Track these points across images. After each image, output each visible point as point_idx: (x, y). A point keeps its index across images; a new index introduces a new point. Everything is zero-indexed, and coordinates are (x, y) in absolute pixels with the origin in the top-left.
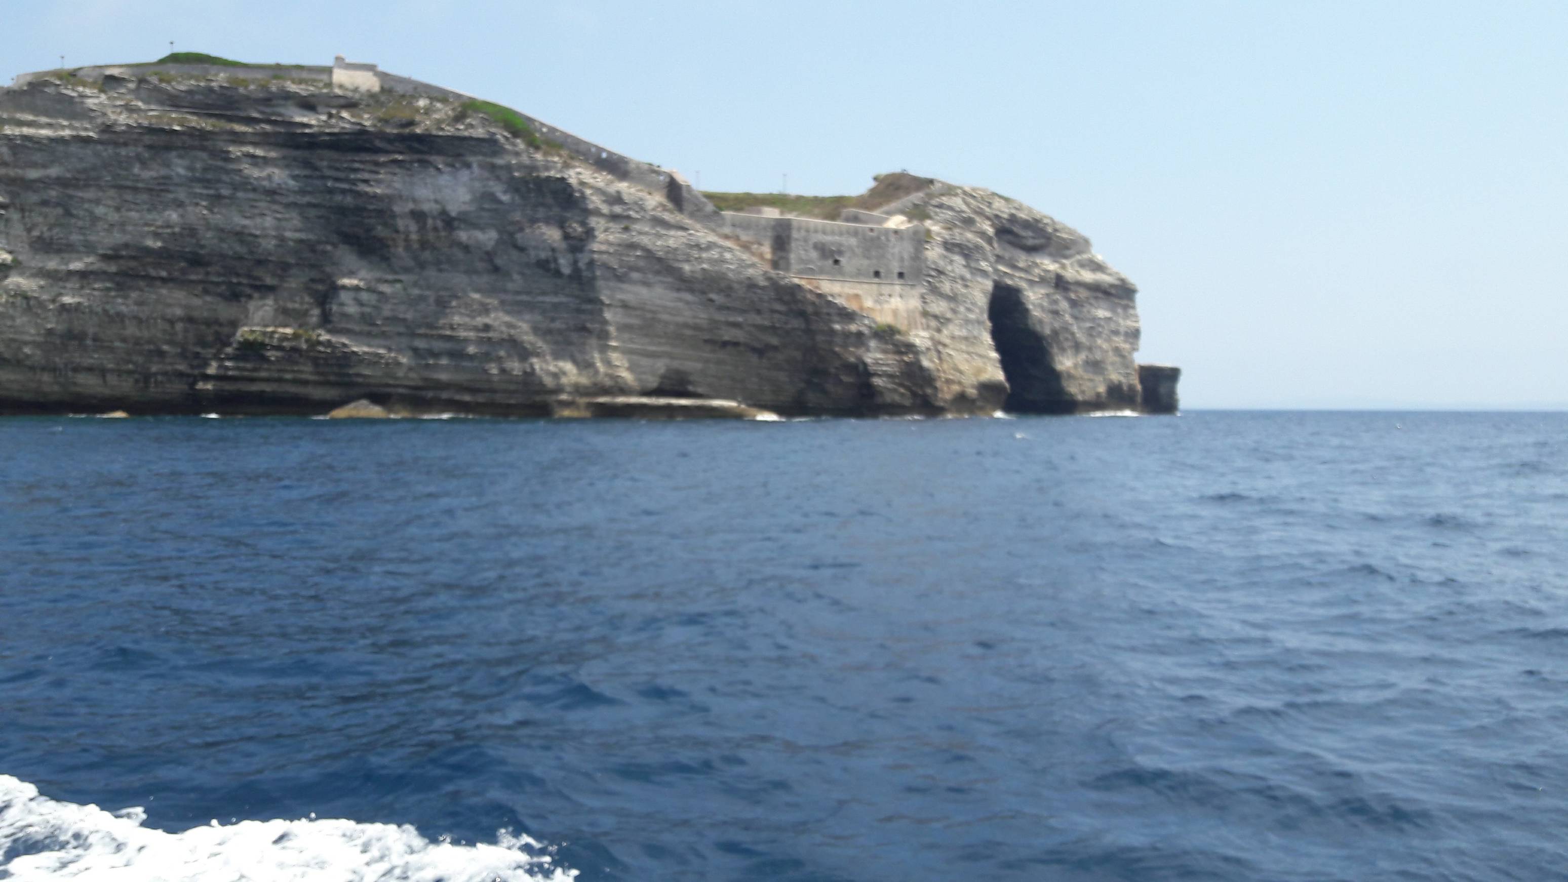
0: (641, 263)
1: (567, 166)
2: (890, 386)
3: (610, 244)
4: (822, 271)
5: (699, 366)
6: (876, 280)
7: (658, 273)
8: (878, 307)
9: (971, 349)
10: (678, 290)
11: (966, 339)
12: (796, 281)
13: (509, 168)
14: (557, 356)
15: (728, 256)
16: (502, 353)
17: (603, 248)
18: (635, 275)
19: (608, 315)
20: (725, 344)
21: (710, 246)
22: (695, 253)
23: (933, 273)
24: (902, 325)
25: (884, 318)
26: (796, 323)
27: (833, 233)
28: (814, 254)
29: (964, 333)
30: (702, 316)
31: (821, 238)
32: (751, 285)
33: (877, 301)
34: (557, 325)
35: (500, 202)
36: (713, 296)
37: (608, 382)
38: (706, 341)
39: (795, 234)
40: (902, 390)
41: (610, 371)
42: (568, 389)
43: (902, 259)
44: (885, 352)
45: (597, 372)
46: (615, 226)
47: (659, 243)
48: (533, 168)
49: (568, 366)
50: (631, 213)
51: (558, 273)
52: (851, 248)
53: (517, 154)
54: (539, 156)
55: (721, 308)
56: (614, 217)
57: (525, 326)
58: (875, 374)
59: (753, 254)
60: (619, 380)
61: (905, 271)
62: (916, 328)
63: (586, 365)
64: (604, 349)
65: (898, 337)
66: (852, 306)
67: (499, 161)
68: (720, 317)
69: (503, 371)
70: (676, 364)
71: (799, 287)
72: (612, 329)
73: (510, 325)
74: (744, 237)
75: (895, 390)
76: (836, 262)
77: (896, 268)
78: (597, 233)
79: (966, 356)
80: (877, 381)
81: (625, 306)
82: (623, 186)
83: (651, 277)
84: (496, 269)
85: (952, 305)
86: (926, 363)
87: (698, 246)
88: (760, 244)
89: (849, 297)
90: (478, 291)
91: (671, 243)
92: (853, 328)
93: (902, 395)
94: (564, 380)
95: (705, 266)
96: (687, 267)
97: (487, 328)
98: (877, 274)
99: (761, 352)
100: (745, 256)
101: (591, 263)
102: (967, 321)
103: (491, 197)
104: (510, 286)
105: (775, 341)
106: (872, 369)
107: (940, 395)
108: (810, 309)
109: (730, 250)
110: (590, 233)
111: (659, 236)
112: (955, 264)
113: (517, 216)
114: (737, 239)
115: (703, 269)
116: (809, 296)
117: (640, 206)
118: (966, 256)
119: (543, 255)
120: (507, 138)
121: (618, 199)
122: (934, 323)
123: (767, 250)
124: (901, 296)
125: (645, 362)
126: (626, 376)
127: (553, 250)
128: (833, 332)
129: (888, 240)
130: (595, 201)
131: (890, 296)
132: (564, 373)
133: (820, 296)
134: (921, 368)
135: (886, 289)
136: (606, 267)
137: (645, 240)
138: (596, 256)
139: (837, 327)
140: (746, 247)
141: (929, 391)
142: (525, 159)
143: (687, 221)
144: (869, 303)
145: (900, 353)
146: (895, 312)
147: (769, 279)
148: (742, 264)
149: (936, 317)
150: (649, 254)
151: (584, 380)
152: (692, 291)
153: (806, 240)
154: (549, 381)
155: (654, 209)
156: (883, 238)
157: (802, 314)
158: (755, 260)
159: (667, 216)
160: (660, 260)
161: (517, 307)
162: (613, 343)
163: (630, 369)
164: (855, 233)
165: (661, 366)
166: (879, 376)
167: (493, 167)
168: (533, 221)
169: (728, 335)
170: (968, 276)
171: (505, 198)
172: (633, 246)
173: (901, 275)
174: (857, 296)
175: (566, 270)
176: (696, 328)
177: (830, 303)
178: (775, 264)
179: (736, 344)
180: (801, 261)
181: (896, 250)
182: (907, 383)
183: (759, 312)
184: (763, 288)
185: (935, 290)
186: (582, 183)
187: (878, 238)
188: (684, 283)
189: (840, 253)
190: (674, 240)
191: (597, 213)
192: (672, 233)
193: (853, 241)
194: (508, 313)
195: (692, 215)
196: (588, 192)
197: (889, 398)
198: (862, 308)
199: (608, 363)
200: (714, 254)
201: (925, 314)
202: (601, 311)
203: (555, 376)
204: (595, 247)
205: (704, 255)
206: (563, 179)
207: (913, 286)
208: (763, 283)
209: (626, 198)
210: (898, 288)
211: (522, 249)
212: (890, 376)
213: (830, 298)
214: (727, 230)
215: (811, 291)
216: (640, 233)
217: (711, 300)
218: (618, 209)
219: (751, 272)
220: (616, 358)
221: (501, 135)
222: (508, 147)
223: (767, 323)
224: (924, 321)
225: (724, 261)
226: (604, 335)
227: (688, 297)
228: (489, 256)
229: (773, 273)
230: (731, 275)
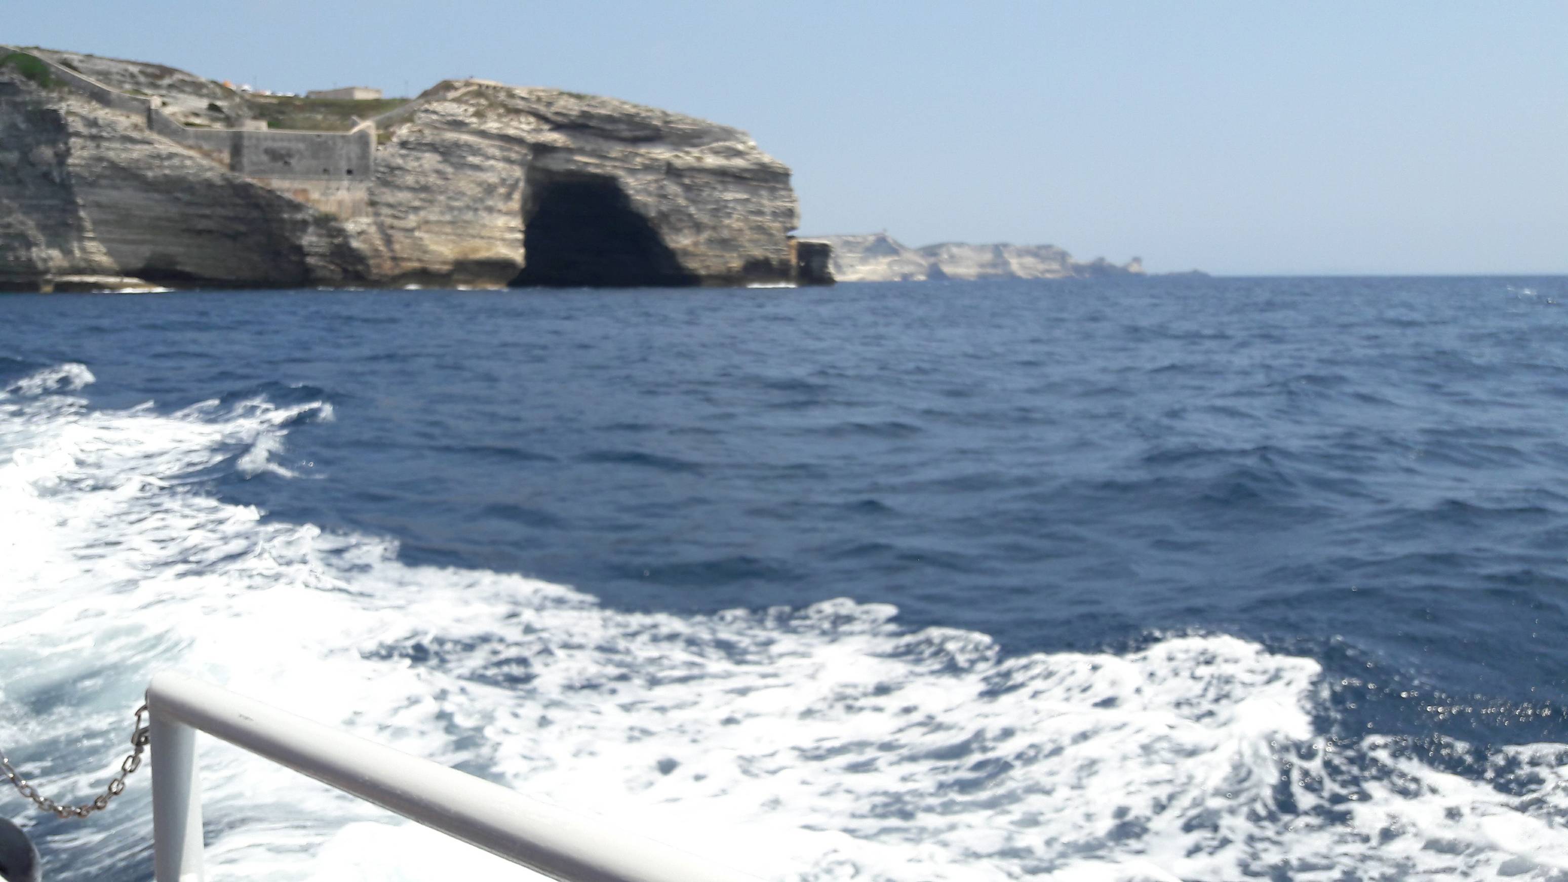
0: (108, 172)
1: (61, 99)
2: (321, 263)
3: (84, 158)
4: (272, 171)
5: (181, 250)
6: (326, 177)
7: (124, 179)
8: (323, 199)
10: (147, 191)
12: (249, 180)
13: (25, 104)
14: (50, 245)
15: (188, 163)
16: (16, 244)
17: (76, 161)
18: (104, 182)
19: (82, 214)
20: (200, 232)
21: (171, 156)
22: (157, 162)
23: (382, 169)
24: (343, 216)
25: (328, 207)
26: (255, 214)
27: (282, 140)
28: (265, 158)
30: (173, 211)
31: (269, 144)
32: (209, 185)
33: (324, 194)
34: (51, 222)
35: (18, 129)
36: (179, 195)
37: (83, 264)
38: (184, 231)
39: (246, 143)
40: (332, 267)
41: (85, 256)
42: (53, 271)
43: (349, 159)
44: (320, 236)
45: (74, 258)
46: (91, 144)
47: (124, 155)
48: (39, 103)
49: (55, 253)
50: (104, 134)
51: (52, 182)
52: (299, 152)
53: (30, 93)
54: (44, 94)
55: (189, 204)
56: (93, 138)
57: (31, 223)
58: (308, 254)
59: (213, 159)
60: (92, 264)
61: (353, 167)
62: (360, 215)
63: (67, 252)
64: (81, 239)
65: (333, 224)
66: (299, 199)
67: (19, 99)
68: (191, 210)
69: (17, 258)
70: (160, 249)
71: (250, 185)
72: (88, 224)
73: (22, 223)
74: (206, 147)
75: (324, 267)
76: (286, 163)
77: (344, 165)
78: (73, 151)
80: (311, 260)
81: (98, 205)
82: (103, 114)
83: (118, 182)
84: (19, 182)
85: (423, 195)
86: (355, 244)
87: (159, 156)
88: (220, 151)
89: (296, 192)
90: (9, 197)
91: (135, 155)
92: (299, 216)
93: (332, 271)
94: (51, 264)
95: (167, 172)
96: (150, 174)
97: (9, 226)
98: (326, 171)
99: (234, 237)
100: (205, 162)
101: (69, 173)
102: (451, 209)
103: (13, 126)
104: (28, 193)
105: (242, 228)
106: (306, 249)
107: (375, 271)
108: (263, 202)
109: (190, 158)
110: (68, 152)
111: (125, 150)
112: (424, 161)
113: (29, 140)
114: (199, 148)
115: (165, 176)
116: (260, 192)
117: (113, 127)
118: (442, 154)
119: (45, 168)
120: (22, 81)
121: (93, 123)
122: (385, 211)
123: (226, 156)
124: (348, 189)
125: (125, 248)
126: (103, 259)
127: (50, 165)
128: (282, 221)
129: (334, 143)
130: (76, 125)
131: (338, 189)
132: (51, 258)
133: (270, 192)
134: (352, 250)
135: (334, 184)
136: (78, 176)
137: (111, 154)
138: (71, 169)
139: (286, 216)
140: (207, 155)
141: (360, 268)
142: (35, 97)
143: (154, 136)
144: (315, 195)
145: (331, 236)
146: (340, 203)
147: (227, 180)
148: (202, 168)
149: (390, 206)
150: (114, 166)
151: (65, 264)
152: (157, 190)
153: (256, 147)
154: (40, 265)
155: (126, 129)
156: (330, 142)
157: (257, 206)
158: (214, 164)
159: (135, 135)
160: (123, 169)
161: (28, 210)
162: (91, 235)
163: (109, 253)
164: (303, 139)
165: (146, 251)
166: (313, 255)
167: (15, 106)
168: (38, 143)
169: (202, 224)
170: (449, 170)
171: (23, 126)
172: (100, 159)
173: (349, 172)
174: (304, 191)
175: (58, 180)
176: (169, 220)
177: (279, 197)
178: (232, 167)
179: (210, 232)
180: (253, 164)
181: (344, 152)
182: (338, 261)
183: (223, 206)
184: (222, 187)
185: (386, 183)
186: (69, 113)
187: (325, 142)
188: (150, 186)
189: (290, 155)
190: (137, 152)
191: (77, 134)
192: (138, 147)
193: (301, 146)
194: (25, 213)
195: (161, 132)
196: (70, 119)
197: (320, 273)
198: (308, 200)
199: (83, 250)
200: (176, 161)
201: (373, 204)
202: (77, 211)
203: (45, 261)
204: (70, 161)
205: (166, 163)
206: (55, 111)
207: (361, 181)
208: (218, 181)
209: (101, 122)
210: (346, 183)
211: (33, 165)
212: (322, 256)
213: (279, 193)
214: (191, 142)
215: (262, 188)
216: (108, 149)
217: (178, 199)
218: (94, 131)
219: (209, 175)
220: (91, 246)
221: (17, 78)
222: (23, 87)
223: (231, 214)
224: (370, 209)
225: (184, 167)
226: (80, 229)
227: (156, 196)
228: (14, 171)
229: (230, 174)
230: (191, 178)
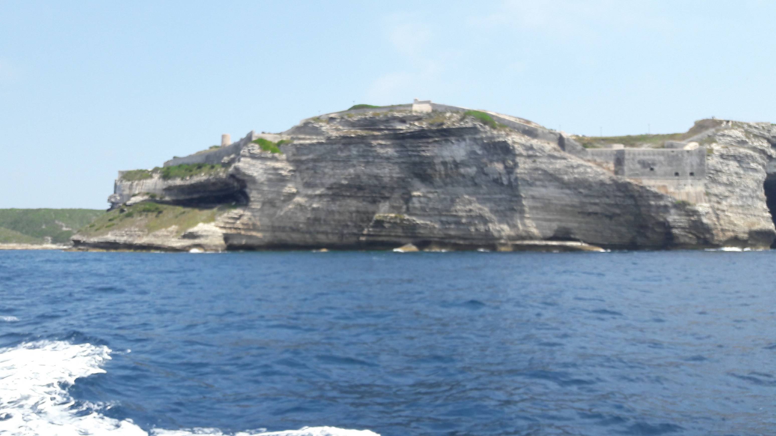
0: (541, 177)
1: (507, 135)
2: (683, 233)
3: (525, 169)
4: (643, 174)
5: (576, 225)
6: (677, 177)
7: (550, 181)
8: (677, 191)
9: (746, 212)
10: (562, 188)
11: (742, 206)
12: (628, 180)
13: (482, 139)
14: (500, 222)
15: (589, 170)
16: (476, 222)
17: (522, 171)
18: (538, 183)
19: (524, 202)
20: (589, 214)
21: (579, 166)
22: (571, 170)
23: (712, 172)
24: (691, 201)
25: (681, 197)
26: (629, 202)
27: (649, 154)
28: (638, 166)
29: (740, 203)
30: (576, 200)
31: (642, 157)
32: (602, 184)
33: (677, 188)
34: (502, 208)
35: (477, 154)
36: (582, 190)
37: (524, 234)
38: (579, 213)
39: (627, 157)
40: (690, 236)
41: (525, 229)
42: (504, 237)
43: (692, 166)
44: (680, 215)
45: (518, 229)
46: (529, 161)
47: (551, 167)
48: (492, 138)
49: (505, 227)
50: (538, 154)
51: (502, 184)
52: (660, 162)
53: (486, 132)
54: (495, 132)
55: (586, 196)
56: (529, 156)
57: (486, 209)
58: (674, 227)
59: (604, 168)
60: (530, 233)
61: (694, 171)
62: (701, 201)
63: (513, 226)
64: (522, 218)
65: (688, 207)
66: (661, 192)
67: (478, 136)
68: (586, 200)
69: (477, 230)
70: (563, 224)
71: (629, 183)
72: (527, 209)
73: (480, 209)
74: (598, 160)
75: (686, 236)
76: (652, 169)
77: (688, 170)
78: (519, 165)
79: (742, 216)
80: (675, 231)
81: (533, 197)
82: (535, 142)
83: (547, 183)
84: (476, 185)
85: (730, 188)
86: (705, 220)
87: (572, 167)
88: (607, 163)
89: (659, 187)
90: (468, 194)
91: (558, 166)
92: (662, 203)
93: (690, 238)
94: (503, 234)
95: (576, 176)
96: (566, 177)
97: (471, 211)
98: (677, 174)
99: (611, 217)
100: (599, 170)
101: (516, 179)
102: (742, 197)
103: (474, 153)
104: (481, 191)
105: (618, 211)
106: (672, 224)
107: (716, 238)
108: (636, 194)
109: (590, 167)
110: (516, 165)
111: (551, 163)
112: (730, 167)
113: (485, 160)
114: (595, 161)
115: (575, 178)
116: (636, 188)
117: (542, 150)
118: (739, 162)
119: (496, 176)
120: (481, 126)
121: (531, 148)
122: (714, 199)
123: (611, 166)
124: (692, 185)
125: (545, 224)
126: (535, 231)
127: (500, 174)
128: (650, 206)
129: (683, 156)
130: (519, 149)
131: (685, 185)
132: (503, 230)
133: (642, 187)
134: (702, 223)
135: (682, 182)
136: (524, 180)
137: (543, 166)
138: (518, 175)
139: (653, 203)
140: (599, 165)
141: (708, 236)
142: (489, 134)
143: (566, 155)
144: (671, 189)
145: (689, 215)
146: (688, 194)
147: (613, 180)
148: (597, 173)
149: (716, 195)
150: (545, 172)
151: (512, 233)
152: (569, 188)
153: (633, 159)
154: (496, 234)
155: (550, 151)
156: (680, 155)
157: (632, 197)
158: (605, 171)
159: (556, 154)
160: (551, 175)
161: (483, 201)
162: (527, 215)
163: (537, 227)
164: (663, 154)
165: (555, 225)
166: (676, 228)
167: (475, 140)
168: (491, 161)
169: (591, 209)
170: (742, 172)
171: (480, 152)
172: (537, 169)
173: (692, 174)
174: (664, 187)
175: (505, 182)
176: (573, 206)
177: (648, 191)
178: (616, 173)
179: (596, 214)
180: (631, 170)
181: (688, 161)
182: (693, 232)
183: (608, 197)
184: (609, 185)
185: (714, 181)
186: (514, 142)
187: (677, 155)
188: (564, 185)
189: (654, 164)
190: (559, 164)
191: (521, 155)
192: (559, 161)
193: (662, 158)
194: (480, 203)
195: (570, 152)
196: (516, 146)
197: (682, 240)
198: (667, 193)
199: (524, 225)
200: (581, 170)
201: (707, 194)
202: (520, 201)
203: (499, 231)
204: (518, 171)
205: (576, 171)
206: (505, 142)
207: (699, 179)
208: (608, 182)
209: (535, 147)
210: (690, 181)
211: (486, 174)
212: (683, 228)
213: (648, 188)
214: (589, 157)
215: (637, 185)
216: (541, 163)
217: (580, 193)
218: (531, 153)
219: (602, 177)
220: (528, 222)
221: (478, 124)
222: (482, 130)
223: (613, 202)
224: (707, 198)
225: (586, 173)
226: (522, 212)
227: (568, 191)
228: (473, 179)
229: (615, 177)
230: (591, 179)
